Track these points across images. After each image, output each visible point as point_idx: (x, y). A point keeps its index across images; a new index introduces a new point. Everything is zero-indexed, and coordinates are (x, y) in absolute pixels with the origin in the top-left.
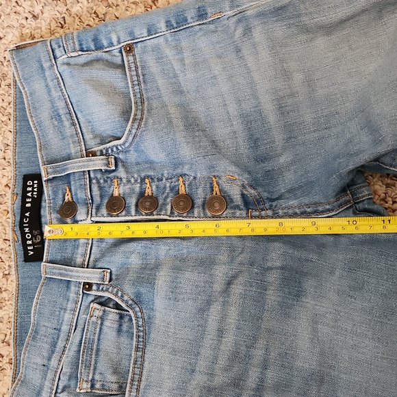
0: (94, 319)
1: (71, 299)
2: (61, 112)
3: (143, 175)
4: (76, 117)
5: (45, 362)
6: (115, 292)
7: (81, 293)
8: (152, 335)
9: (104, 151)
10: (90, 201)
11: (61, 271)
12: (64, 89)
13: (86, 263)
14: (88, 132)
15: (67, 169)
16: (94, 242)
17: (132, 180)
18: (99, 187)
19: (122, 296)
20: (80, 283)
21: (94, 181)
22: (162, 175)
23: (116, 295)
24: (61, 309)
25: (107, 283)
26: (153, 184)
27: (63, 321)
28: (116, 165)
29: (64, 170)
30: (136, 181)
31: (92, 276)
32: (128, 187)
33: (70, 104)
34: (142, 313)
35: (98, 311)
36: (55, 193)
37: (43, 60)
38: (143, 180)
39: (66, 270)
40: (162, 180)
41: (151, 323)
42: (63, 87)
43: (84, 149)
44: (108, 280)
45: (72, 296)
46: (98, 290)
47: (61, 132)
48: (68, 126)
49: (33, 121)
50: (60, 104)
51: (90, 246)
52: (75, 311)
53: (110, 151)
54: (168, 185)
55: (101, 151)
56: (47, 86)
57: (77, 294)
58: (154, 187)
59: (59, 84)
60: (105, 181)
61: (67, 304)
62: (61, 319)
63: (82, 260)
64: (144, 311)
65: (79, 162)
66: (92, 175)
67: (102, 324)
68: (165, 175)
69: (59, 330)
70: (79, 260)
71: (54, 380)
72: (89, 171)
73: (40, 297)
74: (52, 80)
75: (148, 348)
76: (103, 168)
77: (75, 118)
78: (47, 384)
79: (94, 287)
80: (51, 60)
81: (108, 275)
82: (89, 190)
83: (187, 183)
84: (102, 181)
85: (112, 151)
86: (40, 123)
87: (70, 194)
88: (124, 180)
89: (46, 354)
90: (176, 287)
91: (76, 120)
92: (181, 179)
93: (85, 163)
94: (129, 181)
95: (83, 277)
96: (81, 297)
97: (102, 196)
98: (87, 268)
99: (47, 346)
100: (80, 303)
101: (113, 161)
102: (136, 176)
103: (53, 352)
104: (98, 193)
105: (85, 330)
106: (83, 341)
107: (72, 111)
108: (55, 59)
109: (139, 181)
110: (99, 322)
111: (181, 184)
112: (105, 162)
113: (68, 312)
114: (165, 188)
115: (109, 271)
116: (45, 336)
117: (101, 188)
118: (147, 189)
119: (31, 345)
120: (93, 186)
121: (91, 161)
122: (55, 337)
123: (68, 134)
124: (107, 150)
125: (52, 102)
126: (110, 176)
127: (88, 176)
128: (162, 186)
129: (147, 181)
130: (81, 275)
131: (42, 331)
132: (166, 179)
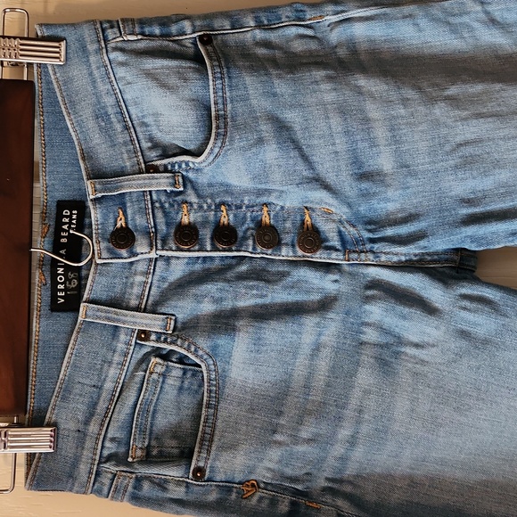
0: (155, 376)
1: (119, 349)
2: (110, 111)
3: (218, 201)
4: (130, 117)
5: (81, 427)
6: (186, 346)
7: (133, 343)
8: (227, 390)
9: (169, 167)
10: (153, 230)
11: (110, 315)
12: (114, 82)
13: (143, 307)
14: (145, 139)
15: (122, 187)
16: (154, 281)
17: (205, 206)
18: (164, 212)
19: (195, 350)
20: (133, 331)
21: (157, 205)
22: (242, 201)
23: (188, 349)
24: (105, 362)
25: (170, 332)
26: (229, 212)
27: (106, 376)
28: (185, 186)
29: (117, 188)
30: (209, 207)
31: (153, 323)
32: (199, 214)
33: (122, 101)
34: (215, 365)
35: (160, 367)
36: (105, 217)
37: (88, 39)
38: (218, 206)
39: (116, 313)
40: (241, 208)
41: (226, 377)
42: (113, 79)
43: (142, 161)
44: (172, 328)
45: (121, 346)
46: (158, 340)
47: (110, 137)
48: (119, 130)
49: (71, 120)
50: (109, 101)
51: (148, 286)
52: (123, 365)
53: (177, 167)
54: (249, 214)
55: (165, 166)
56: (91, 74)
57: (128, 344)
58: (231, 216)
59: (108, 74)
60: (172, 205)
61: (113, 356)
62: (104, 375)
63: (137, 302)
64: (218, 364)
65: (138, 179)
66: (155, 197)
67: (163, 382)
68: (246, 202)
69: (100, 388)
70: (134, 302)
71: (95, 449)
72: (150, 192)
73: (76, 347)
74: (98, 68)
75: (222, 405)
76: (169, 189)
77: (128, 119)
78: (87, 454)
79: (153, 337)
80: (99, 41)
81: (173, 322)
82: (151, 216)
83: (272, 214)
84: (167, 205)
85: (180, 167)
86: (80, 123)
87: (123, 218)
88: (195, 206)
89: (81, 417)
90: (259, 339)
91: (130, 122)
92: (265, 209)
93: (146, 181)
94: (201, 207)
95: (139, 324)
96: (132, 348)
97: (168, 224)
98: (144, 312)
99: (83, 407)
100: (130, 355)
101: (181, 180)
102: (209, 201)
103: (92, 415)
104: (163, 220)
105: (144, 390)
106: (139, 402)
107: (125, 110)
108: (104, 40)
109: (213, 207)
110: (161, 380)
111: (266, 214)
112: (171, 181)
113: (114, 366)
114: (244, 218)
115: (173, 318)
116: (81, 395)
117: (166, 214)
118: (222, 218)
119: (60, 407)
120: (156, 211)
121: (154, 178)
122: (95, 396)
123: (121, 140)
124: (173, 165)
125: (98, 96)
126: (177, 198)
127: (149, 197)
128: (241, 215)
129: (223, 208)
130: (138, 320)
131: (77, 389)
132: (247, 207)
